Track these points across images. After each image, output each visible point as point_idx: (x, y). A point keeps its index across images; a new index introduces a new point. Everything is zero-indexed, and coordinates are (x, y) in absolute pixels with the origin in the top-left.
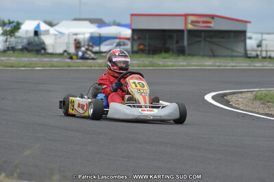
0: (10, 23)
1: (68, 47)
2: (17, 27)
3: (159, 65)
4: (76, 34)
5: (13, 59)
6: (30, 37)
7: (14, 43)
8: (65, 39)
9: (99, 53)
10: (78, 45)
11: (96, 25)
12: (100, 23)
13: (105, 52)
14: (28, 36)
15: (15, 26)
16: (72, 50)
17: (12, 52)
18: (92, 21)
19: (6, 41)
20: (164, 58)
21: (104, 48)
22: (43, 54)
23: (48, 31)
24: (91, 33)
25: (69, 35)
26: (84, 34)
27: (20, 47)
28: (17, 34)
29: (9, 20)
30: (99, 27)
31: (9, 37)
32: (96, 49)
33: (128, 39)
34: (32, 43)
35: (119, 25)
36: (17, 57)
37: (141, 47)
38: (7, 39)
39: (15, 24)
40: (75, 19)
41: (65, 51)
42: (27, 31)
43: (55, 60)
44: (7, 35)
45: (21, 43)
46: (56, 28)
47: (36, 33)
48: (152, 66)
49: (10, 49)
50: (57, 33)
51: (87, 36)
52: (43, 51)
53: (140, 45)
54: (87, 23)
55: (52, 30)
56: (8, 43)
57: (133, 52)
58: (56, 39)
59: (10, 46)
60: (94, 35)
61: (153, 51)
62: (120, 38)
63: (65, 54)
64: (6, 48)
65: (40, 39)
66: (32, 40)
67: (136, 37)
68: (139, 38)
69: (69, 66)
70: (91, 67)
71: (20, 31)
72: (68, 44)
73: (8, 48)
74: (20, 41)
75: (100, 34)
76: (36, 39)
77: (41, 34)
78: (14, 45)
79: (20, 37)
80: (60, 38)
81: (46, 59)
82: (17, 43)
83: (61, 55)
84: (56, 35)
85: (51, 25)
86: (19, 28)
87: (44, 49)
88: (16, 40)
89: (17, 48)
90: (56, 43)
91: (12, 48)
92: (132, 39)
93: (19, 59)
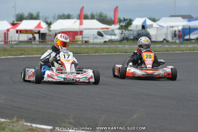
0: (125, 20)
1: (166, 36)
2: (130, 23)
4: (173, 27)
5: (127, 46)
6: (140, 30)
7: (127, 34)
8: (164, 31)
9: (190, 40)
11: (187, 20)
12: (190, 18)
13: (194, 39)
14: (138, 29)
15: (128, 22)
16: (170, 39)
17: (126, 41)
18: (184, 17)
19: (122, 33)
21: (193, 36)
23: (152, 25)
24: (183, 26)
25: (167, 27)
26: (178, 27)
27: (132, 37)
28: (129, 28)
29: (124, 18)
30: (189, 21)
31: (124, 30)
32: (187, 37)
34: (140, 34)
36: (129, 45)
38: (122, 32)
39: (128, 21)
40: (172, 16)
41: (164, 39)
42: (137, 26)
43: (157, 46)
44: (122, 29)
45: (132, 34)
46: (157, 23)
47: (143, 27)
49: (125, 39)
50: (158, 26)
51: (180, 28)
54: (180, 18)
55: (155, 25)
56: (123, 35)
58: (158, 31)
59: (125, 37)
60: (185, 27)
63: (165, 41)
64: (121, 39)
65: (146, 31)
66: (141, 32)
69: (167, 51)
70: (183, 51)
71: (132, 26)
72: (166, 34)
73: (123, 38)
74: (132, 33)
75: (190, 26)
76: (144, 31)
77: (147, 28)
78: (127, 36)
79: (131, 30)
80: (160, 30)
82: (130, 34)
83: (162, 42)
84: (158, 28)
85: (154, 20)
86: (131, 24)
88: (129, 32)
89: (130, 38)
90: (157, 34)
91: (126, 38)
93: (131, 46)
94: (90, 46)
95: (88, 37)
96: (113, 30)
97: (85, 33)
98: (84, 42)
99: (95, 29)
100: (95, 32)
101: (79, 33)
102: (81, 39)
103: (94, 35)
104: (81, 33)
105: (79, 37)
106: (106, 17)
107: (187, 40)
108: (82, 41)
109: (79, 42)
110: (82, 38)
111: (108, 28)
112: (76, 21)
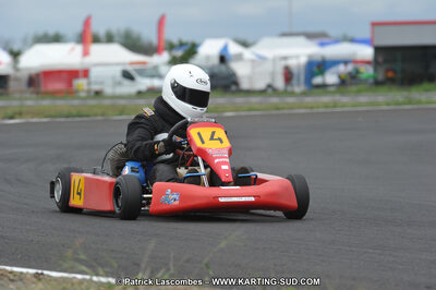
0: (182, 44)
1: (273, 80)
2: (192, 50)
3: (419, 102)
4: (285, 58)
6: (213, 66)
8: (268, 67)
9: (323, 86)
10: (288, 75)
11: (317, 41)
13: (333, 85)
14: (210, 64)
16: (280, 84)
18: (310, 36)
20: (427, 90)
21: (331, 78)
22: (234, 92)
23: (241, 55)
24: (310, 56)
25: (274, 60)
26: (297, 57)
29: (180, 41)
30: (322, 44)
32: (318, 80)
33: (368, 63)
34: (216, 75)
35: (353, 41)
37: (390, 74)
39: (186, 48)
40: (284, 35)
41: (269, 86)
42: (208, 57)
43: (254, 100)
46: (253, 49)
47: (223, 59)
48: (410, 102)
50: (253, 57)
51: (303, 60)
52: (234, 88)
53: (387, 71)
54: (302, 40)
55: (248, 54)
57: (377, 83)
58: (254, 67)
60: (314, 59)
61: (409, 80)
62: (355, 62)
63: (270, 90)
65: (228, 68)
66: (216, 70)
67: (380, 59)
68: (385, 61)
69: (278, 109)
71: (197, 56)
72: (273, 74)
75: (323, 57)
76: (223, 68)
77: (230, 60)
80: (259, 65)
81: (239, 100)
83: (262, 92)
84: (253, 61)
85: (245, 44)
86: (194, 53)
87: (236, 83)
90: (254, 73)
92: (375, 63)
94: (107, 102)
95: (102, 83)
96: (156, 68)
97: (94, 73)
98: (92, 94)
99: (117, 64)
100: (117, 71)
101: (81, 74)
102: (85, 87)
103: (113, 78)
104: (86, 73)
105: (80, 83)
106: (138, 39)
107: (318, 86)
108: (89, 91)
109: (83, 94)
110: (89, 84)
111: (144, 63)
112: (73, 49)
